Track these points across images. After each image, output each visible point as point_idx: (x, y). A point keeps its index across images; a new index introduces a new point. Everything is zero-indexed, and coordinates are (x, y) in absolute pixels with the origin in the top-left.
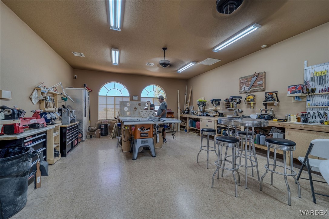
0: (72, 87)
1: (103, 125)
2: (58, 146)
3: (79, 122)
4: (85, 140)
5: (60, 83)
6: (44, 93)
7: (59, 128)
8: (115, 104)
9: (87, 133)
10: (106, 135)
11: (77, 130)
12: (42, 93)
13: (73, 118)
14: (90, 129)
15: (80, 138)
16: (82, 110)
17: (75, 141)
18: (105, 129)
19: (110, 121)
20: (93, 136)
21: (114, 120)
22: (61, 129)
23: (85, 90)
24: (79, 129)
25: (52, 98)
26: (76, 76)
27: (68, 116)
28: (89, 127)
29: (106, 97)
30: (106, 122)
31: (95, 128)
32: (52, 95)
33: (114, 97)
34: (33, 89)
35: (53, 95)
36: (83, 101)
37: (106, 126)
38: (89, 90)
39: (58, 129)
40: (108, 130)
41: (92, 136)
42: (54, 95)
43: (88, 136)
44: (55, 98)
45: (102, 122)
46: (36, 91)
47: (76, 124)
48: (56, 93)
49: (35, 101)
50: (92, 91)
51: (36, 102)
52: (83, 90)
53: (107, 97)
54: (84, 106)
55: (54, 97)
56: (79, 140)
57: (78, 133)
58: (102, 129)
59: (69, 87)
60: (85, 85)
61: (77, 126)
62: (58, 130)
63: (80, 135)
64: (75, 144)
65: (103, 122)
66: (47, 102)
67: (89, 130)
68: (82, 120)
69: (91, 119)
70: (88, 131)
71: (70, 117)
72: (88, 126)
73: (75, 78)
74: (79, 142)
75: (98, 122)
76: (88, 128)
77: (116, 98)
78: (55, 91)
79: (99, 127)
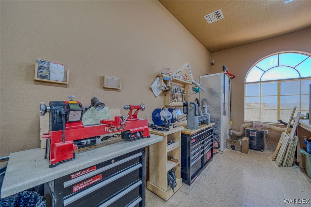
0: (207, 74)
1: (255, 131)
2: (178, 165)
3: (214, 124)
4: (224, 151)
5: (187, 64)
6: (169, 81)
7: (180, 136)
8: (279, 95)
9: (227, 140)
10: (260, 150)
11: (212, 137)
12: (165, 81)
13: (204, 118)
14: (231, 134)
15: (216, 148)
16: (220, 104)
17: (208, 154)
18: (258, 138)
19: (268, 126)
20: (236, 146)
21: (277, 126)
22: (184, 136)
23: (224, 75)
24: (215, 134)
25: (182, 89)
26: (214, 61)
27: (195, 115)
28: (230, 130)
29: (259, 84)
30: (261, 126)
31: (239, 133)
32: (181, 85)
33: (277, 83)
34: (155, 76)
35: (183, 86)
36: (221, 92)
37: (261, 134)
38: (231, 75)
39: (178, 136)
40: (264, 141)
41: (234, 146)
42: (185, 85)
43: (228, 144)
44: (185, 89)
45: (251, 126)
46: (158, 78)
47: (210, 128)
48: (187, 82)
49: (157, 92)
50: (234, 77)
51: (159, 94)
52: (221, 76)
53: (262, 83)
54: (223, 100)
55: (184, 87)
56: (215, 151)
57: (212, 141)
58: (251, 139)
59: (204, 75)
60: (224, 68)
61: (212, 131)
62: (179, 138)
63: (216, 144)
64: (208, 158)
65: (254, 125)
66: (174, 94)
67: (229, 134)
68: (219, 119)
69: (233, 119)
70: (228, 138)
71: (198, 117)
72: (228, 129)
73: (213, 64)
74: (214, 154)
75: (244, 125)
76: (228, 132)
77: (281, 82)
78: (185, 79)
79: (247, 133)
